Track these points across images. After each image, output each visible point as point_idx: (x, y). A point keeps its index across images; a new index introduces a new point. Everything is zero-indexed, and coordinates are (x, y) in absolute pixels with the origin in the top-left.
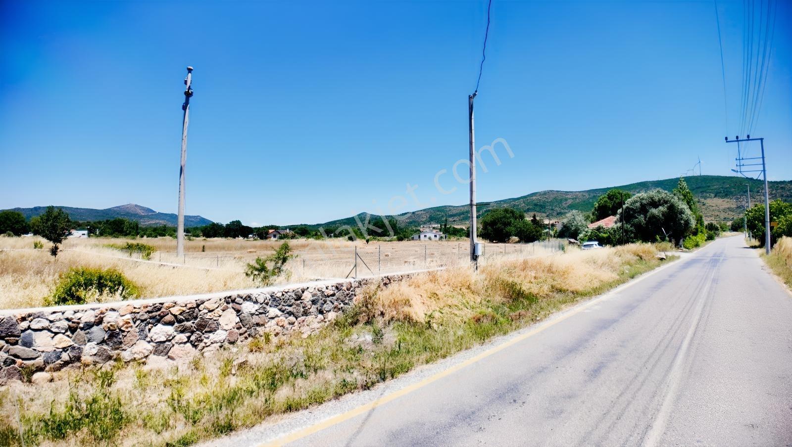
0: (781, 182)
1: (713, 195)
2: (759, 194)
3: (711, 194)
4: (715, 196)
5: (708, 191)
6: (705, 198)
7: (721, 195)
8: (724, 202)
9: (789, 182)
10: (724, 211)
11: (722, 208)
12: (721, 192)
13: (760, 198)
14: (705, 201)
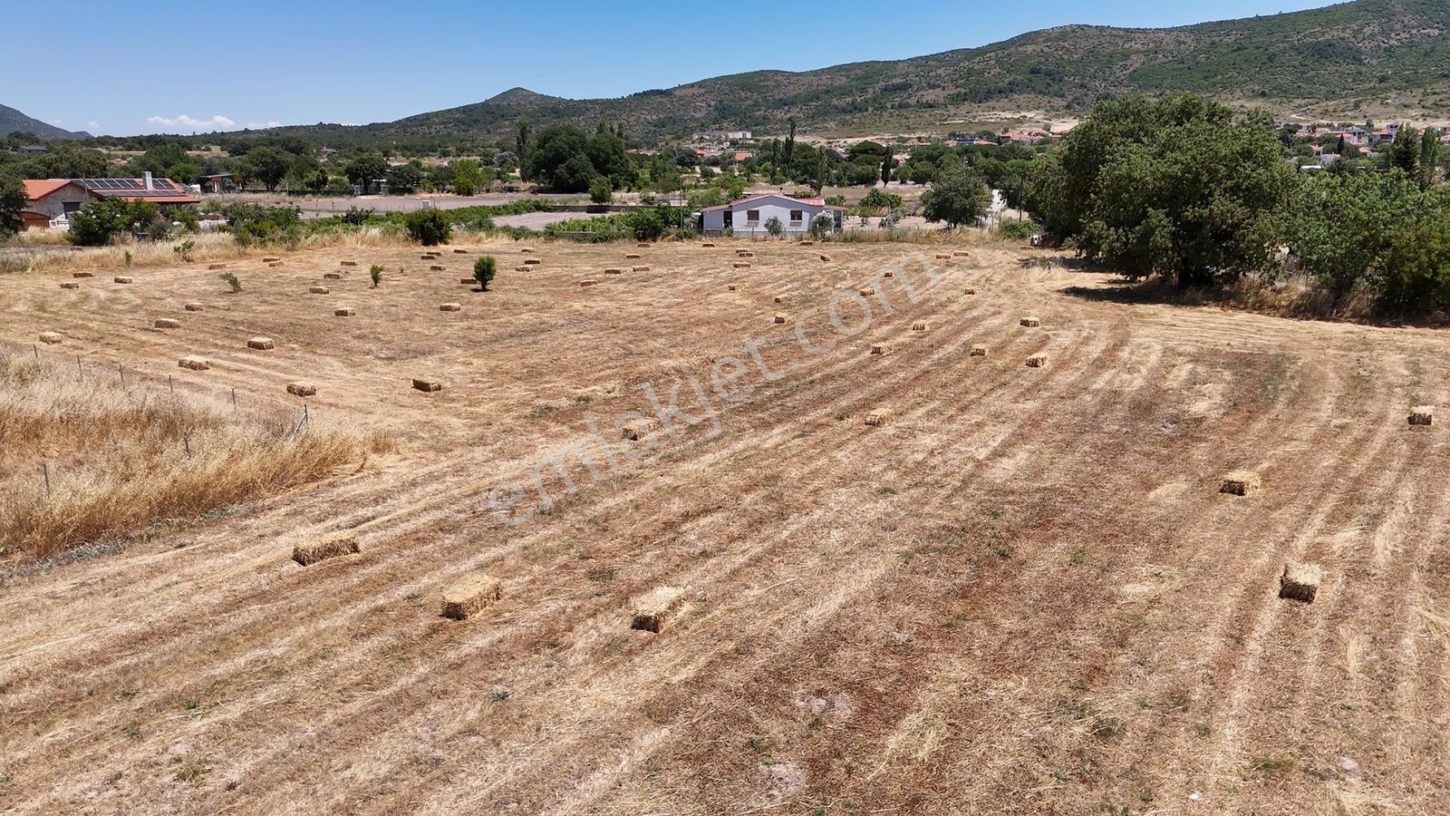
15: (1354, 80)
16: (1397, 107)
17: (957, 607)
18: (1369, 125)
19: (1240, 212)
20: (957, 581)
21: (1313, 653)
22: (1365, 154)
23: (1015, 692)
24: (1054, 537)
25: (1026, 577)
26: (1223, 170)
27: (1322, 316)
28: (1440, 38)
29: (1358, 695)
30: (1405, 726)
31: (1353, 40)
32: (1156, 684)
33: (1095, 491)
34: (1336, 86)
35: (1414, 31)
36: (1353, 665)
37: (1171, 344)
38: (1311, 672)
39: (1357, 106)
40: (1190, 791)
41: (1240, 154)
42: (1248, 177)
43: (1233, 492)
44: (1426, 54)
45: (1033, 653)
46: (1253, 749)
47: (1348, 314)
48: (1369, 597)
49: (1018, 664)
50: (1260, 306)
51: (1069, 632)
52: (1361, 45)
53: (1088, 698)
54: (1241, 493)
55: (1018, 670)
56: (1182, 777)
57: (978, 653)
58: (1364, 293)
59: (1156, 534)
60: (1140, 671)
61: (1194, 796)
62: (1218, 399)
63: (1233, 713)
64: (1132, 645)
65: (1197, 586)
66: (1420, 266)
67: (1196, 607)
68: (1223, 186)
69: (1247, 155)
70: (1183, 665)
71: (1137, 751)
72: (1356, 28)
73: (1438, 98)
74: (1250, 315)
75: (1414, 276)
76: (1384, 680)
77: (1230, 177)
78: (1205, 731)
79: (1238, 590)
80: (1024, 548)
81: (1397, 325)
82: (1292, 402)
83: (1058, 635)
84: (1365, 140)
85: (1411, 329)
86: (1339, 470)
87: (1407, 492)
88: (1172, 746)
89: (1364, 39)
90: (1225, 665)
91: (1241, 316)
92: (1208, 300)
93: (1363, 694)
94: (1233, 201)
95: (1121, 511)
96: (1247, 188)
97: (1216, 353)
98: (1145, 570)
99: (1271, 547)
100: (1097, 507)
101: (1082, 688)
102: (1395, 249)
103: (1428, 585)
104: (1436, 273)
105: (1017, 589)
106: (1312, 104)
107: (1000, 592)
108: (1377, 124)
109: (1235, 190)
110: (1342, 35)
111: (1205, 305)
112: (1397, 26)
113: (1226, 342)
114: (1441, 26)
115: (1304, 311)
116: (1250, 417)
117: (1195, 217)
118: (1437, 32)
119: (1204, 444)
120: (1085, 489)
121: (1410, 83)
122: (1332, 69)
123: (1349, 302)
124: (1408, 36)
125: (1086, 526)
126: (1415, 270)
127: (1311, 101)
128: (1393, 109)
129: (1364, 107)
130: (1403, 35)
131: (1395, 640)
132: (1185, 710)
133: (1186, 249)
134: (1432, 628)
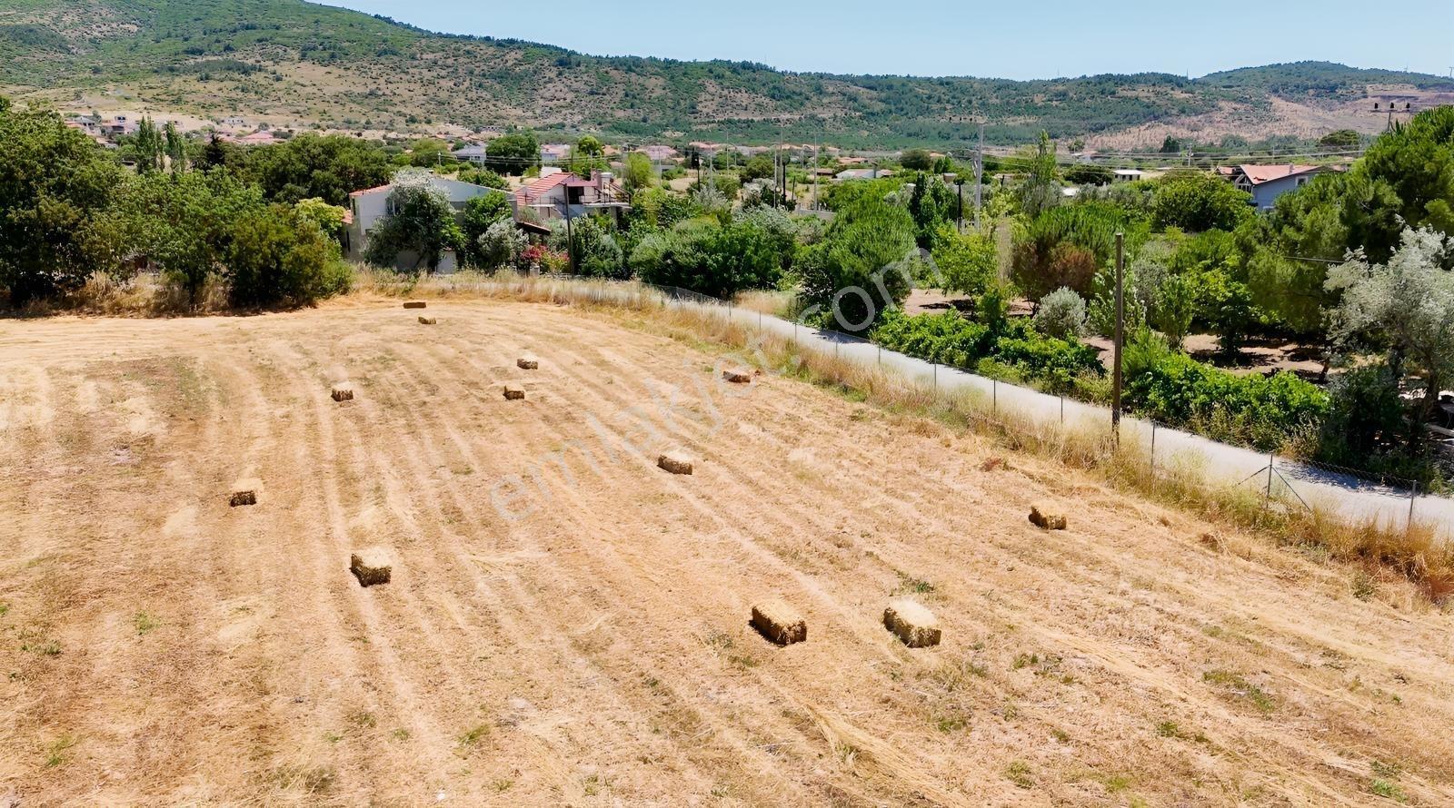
0: (463, 37)
1: (296, 55)
2: (416, 63)
3: (288, 50)
4: (303, 58)
5: (278, 39)
6: (276, 60)
7: (317, 54)
8: (331, 77)
9: (480, 38)
10: (337, 99)
11: (329, 91)
12: (314, 49)
13: (420, 73)
14: (280, 70)
15: (67, 70)
16: (117, 99)
17: (46, 736)
18: (96, 116)
19: (73, 213)
20: (18, 707)
21: (425, 624)
22: (103, 145)
23: (199, 795)
24: (96, 611)
25: (101, 668)
26: (40, 168)
27: (186, 313)
28: (140, 35)
29: (483, 646)
30: (531, 653)
31: (54, 27)
32: (328, 716)
33: (99, 544)
34: (49, 74)
35: (114, 25)
36: (461, 621)
37: (51, 363)
38: (435, 641)
39: (78, 96)
40: (434, 794)
41: (55, 149)
42: (71, 174)
43: (245, 503)
44: (131, 49)
45: (181, 744)
46: (450, 728)
47: (209, 308)
48: (427, 560)
49: (175, 765)
50: (118, 310)
51: (202, 705)
52: (64, 33)
53: (277, 762)
54: (253, 501)
55: (181, 770)
56: (419, 786)
57: (117, 775)
58: (216, 286)
59: (206, 569)
60: (302, 709)
61: (441, 796)
62: (150, 413)
63: (412, 706)
64: (274, 687)
65: (289, 606)
66: (265, 258)
67: (302, 626)
68: (45, 184)
69: (62, 149)
70: (335, 684)
71: (363, 785)
72: (55, 16)
73: (155, 92)
74: (113, 320)
75: (261, 268)
76: (489, 621)
77: (49, 175)
78: (404, 735)
79: (324, 594)
80: (70, 635)
81: (257, 312)
82: (225, 402)
83: (193, 713)
84: (97, 132)
85: (270, 315)
86: (316, 455)
87: (382, 461)
88: (389, 763)
89: (66, 27)
90: (371, 667)
91: (105, 322)
92: (57, 309)
93: (486, 642)
94: (61, 201)
95: (148, 557)
96: (72, 186)
97: (109, 365)
98: (224, 608)
99: (318, 544)
100: (118, 561)
101: (262, 755)
102: (240, 243)
103: (457, 533)
104: (280, 263)
105: (102, 686)
106: (28, 92)
107: (86, 697)
108: (104, 116)
109: (60, 188)
110: (41, 21)
111: (56, 315)
112: (97, 18)
113: (112, 352)
114: (137, 22)
115: (166, 309)
116: (197, 425)
117: (21, 218)
118: (136, 29)
119: (174, 463)
120: (88, 546)
121: (123, 76)
122: (41, 56)
123: (206, 296)
124: (109, 29)
125: (123, 586)
126: (261, 262)
127: (27, 88)
128: (114, 101)
129: (85, 97)
130: (104, 28)
131: (471, 588)
132: (372, 725)
133: (18, 256)
134: (487, 568)
